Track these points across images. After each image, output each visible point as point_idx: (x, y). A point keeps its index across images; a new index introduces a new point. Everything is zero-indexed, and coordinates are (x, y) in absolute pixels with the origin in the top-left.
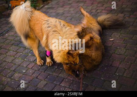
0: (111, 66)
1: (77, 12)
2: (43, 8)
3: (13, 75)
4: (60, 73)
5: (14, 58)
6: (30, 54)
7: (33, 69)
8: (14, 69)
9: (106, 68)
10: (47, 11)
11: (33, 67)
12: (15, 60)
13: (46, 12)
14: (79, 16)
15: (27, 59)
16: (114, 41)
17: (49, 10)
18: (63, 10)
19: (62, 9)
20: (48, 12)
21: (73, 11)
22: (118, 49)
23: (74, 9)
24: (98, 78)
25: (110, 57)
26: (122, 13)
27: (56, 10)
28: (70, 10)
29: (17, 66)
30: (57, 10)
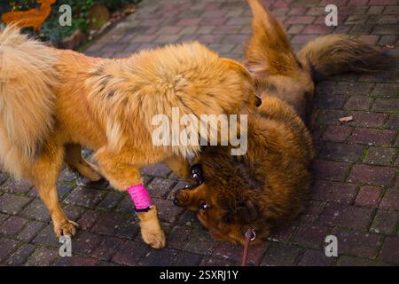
0: (352, 204)
1: (223, 39)
2: (110, 33)
3: (30, 255)
4: (187, 240)
5: (28, 200)
6: (82, 184)
7: (94, 233)
8: (29, 236)
9: (336, 214)
10: (125, 40)
11: (94, 224)
12: (32, 205)
13: (122, 44)
14: (232, 49)
15: (70, 198)
16: (353, 123)
17: (131, 36)
18: (177, 33)
19: (174, 29)
20: (128, 44)
21: (211, 34)
22: (372, 148)
23: (213, 27)
24: (315, 246)
25: (347, 177)
26: (370, 33)
27: (153, 33)
28: (199, 32)
29: (41, 224)
30: (159, 36)
